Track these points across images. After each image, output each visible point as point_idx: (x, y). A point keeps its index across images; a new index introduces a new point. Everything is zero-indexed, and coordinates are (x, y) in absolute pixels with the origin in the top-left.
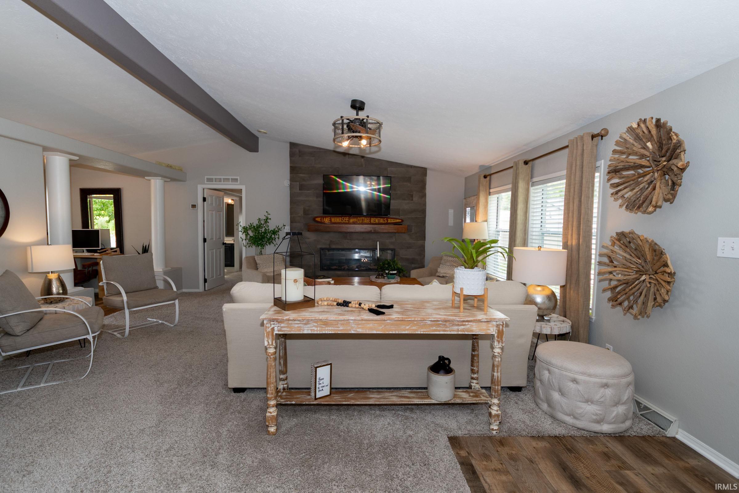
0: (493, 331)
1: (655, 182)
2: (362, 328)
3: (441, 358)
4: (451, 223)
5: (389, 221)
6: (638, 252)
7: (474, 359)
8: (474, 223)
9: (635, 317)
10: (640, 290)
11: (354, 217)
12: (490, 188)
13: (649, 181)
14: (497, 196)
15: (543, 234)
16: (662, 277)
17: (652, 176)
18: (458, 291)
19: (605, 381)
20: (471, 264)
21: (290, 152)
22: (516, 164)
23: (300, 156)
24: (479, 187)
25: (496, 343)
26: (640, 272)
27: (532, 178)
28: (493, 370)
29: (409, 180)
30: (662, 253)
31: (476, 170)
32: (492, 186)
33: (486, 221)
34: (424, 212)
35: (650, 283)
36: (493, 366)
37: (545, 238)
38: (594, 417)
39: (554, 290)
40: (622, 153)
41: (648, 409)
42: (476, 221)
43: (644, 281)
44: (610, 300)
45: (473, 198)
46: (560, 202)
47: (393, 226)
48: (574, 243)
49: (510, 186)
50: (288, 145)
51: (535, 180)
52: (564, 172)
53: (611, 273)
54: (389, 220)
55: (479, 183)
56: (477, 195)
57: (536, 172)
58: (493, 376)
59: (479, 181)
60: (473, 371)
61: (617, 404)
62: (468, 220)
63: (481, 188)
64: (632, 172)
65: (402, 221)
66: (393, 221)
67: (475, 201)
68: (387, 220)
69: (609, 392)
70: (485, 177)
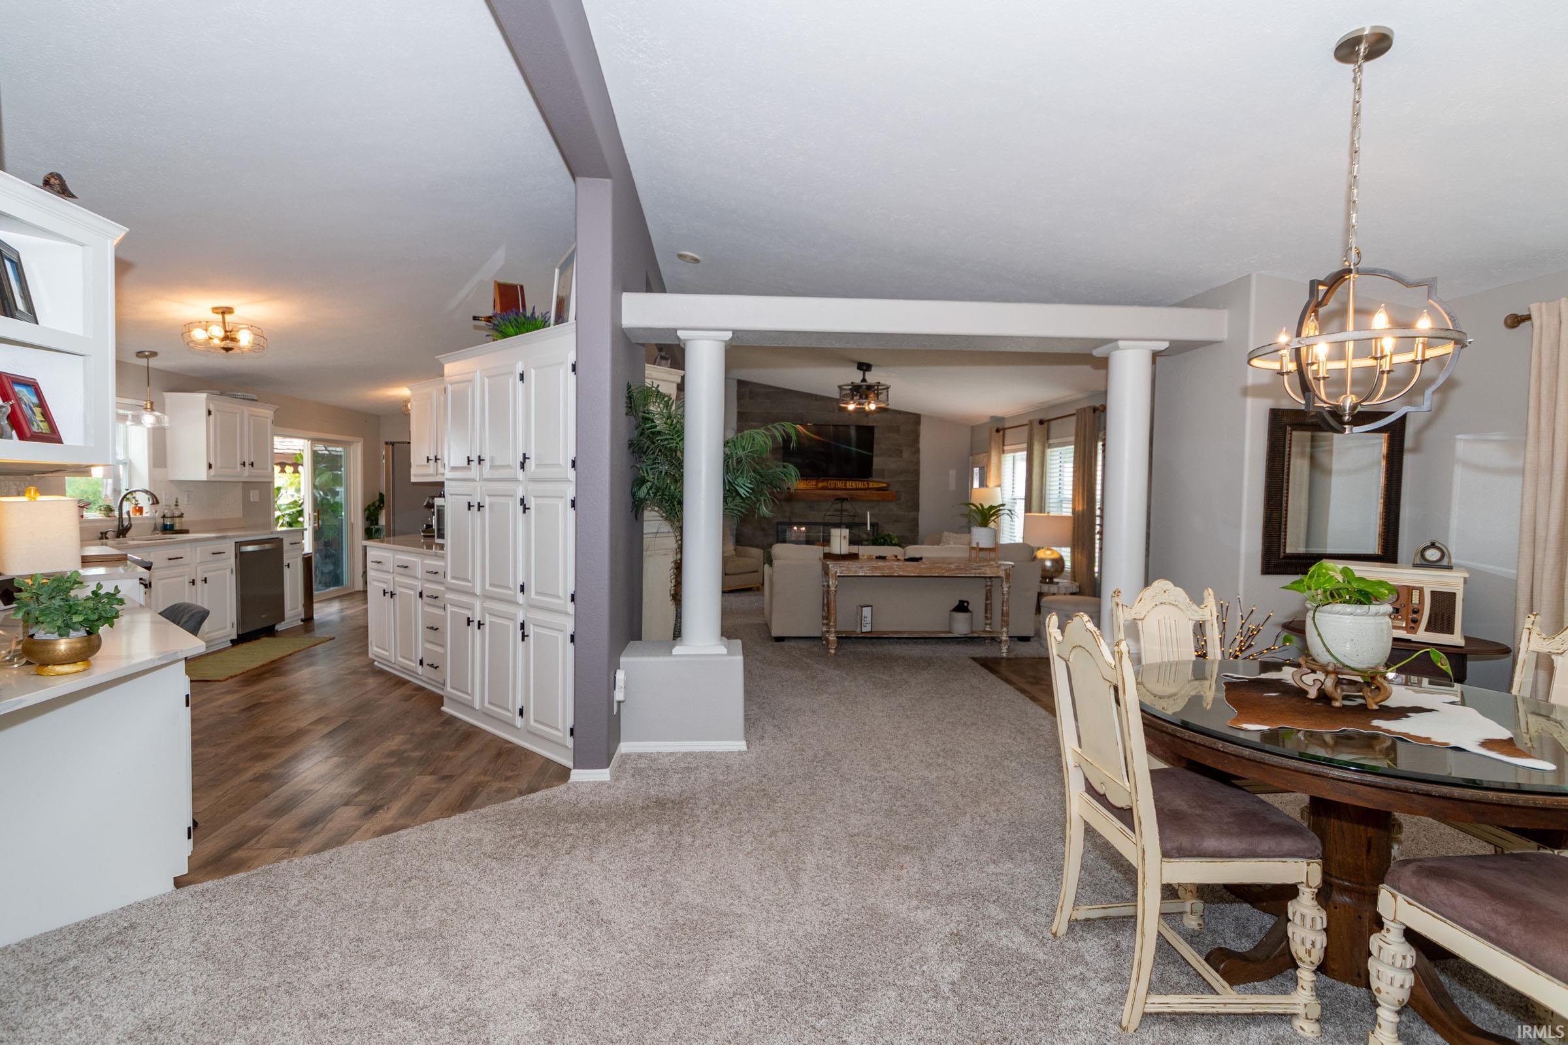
0: (1002, 574)
2: (903, 571)
3: (962, 602)
4: (952, 486)
5: (871, 486)
7: (988, 597)
8: (984, 490)
11: (823, 481)
12: (1004, 445)
14: (1012, 455)
15: (1061, 501)
18: (974, 545)
20: (984, 523)
21: (738, 392)
22: (1031, 422)
23: (750, 398)
24: (990, 443)
25: (1005, 583)
27: (1048, 438)
28: (1003, 606)
29: (896, 430)
31: (987, 420)
32: (1006, 443)
33: (999, 486)
34: (917, 473)
36: (1003, 602)
37: (1064, 505)
39: (1063, 554)
42: (987, 486)
45: (982, 455)
46: (1069, 469)
47: (876, 492)
48: (1080, 509)
49: (1025, 445)
50: (736, 382)
51: (1051, 441)
52: (1072, 439)
54: (871, 484)
55: (990, 439)
56: (988, 452)
57: (1053, 432)
58: (1003, 610)
59: (990, 435)
60: (986, 618)
62: (976, 484)
63: (993, 445)
65: (889, 485)
66: (876, 485)
67: (985, 460)
68: (868, 484)
70: (998, 431)
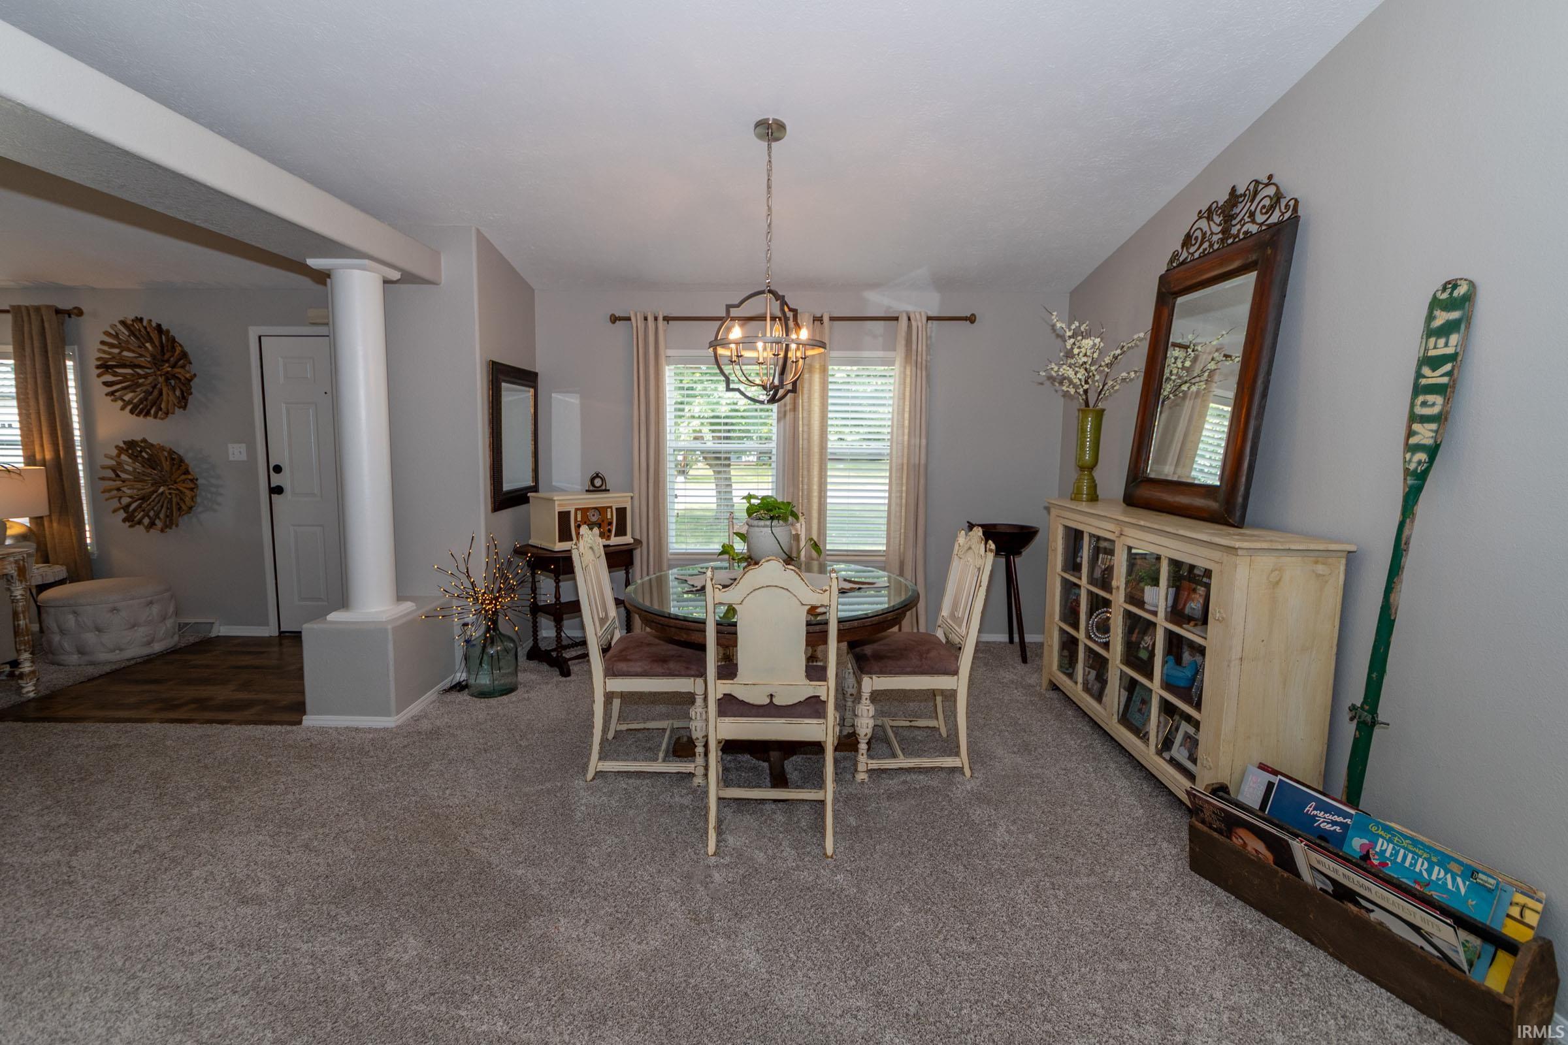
1: (159, 386)
6: (152, 462)
9: (162, 531)
10: (161, 503)
13: (153, 384)
16: (184, 485)
17: (155, 380)
19: (149, 599)
25: (17, 584)
26: (156, 484)
28: (16, 619)
30: (181, 460)
35: (170, 494)
36: (15, 613)
38: (145, 639)
40: (112, 346)
41: (187, 624)
43: (162, 493)
44: (124, 520)
48: (48, 457)
52: (10, 351)
53: (119, 489)
58: (17, 626)
61: (164, 618)
64: (129, 371)
69: (155, 609)
